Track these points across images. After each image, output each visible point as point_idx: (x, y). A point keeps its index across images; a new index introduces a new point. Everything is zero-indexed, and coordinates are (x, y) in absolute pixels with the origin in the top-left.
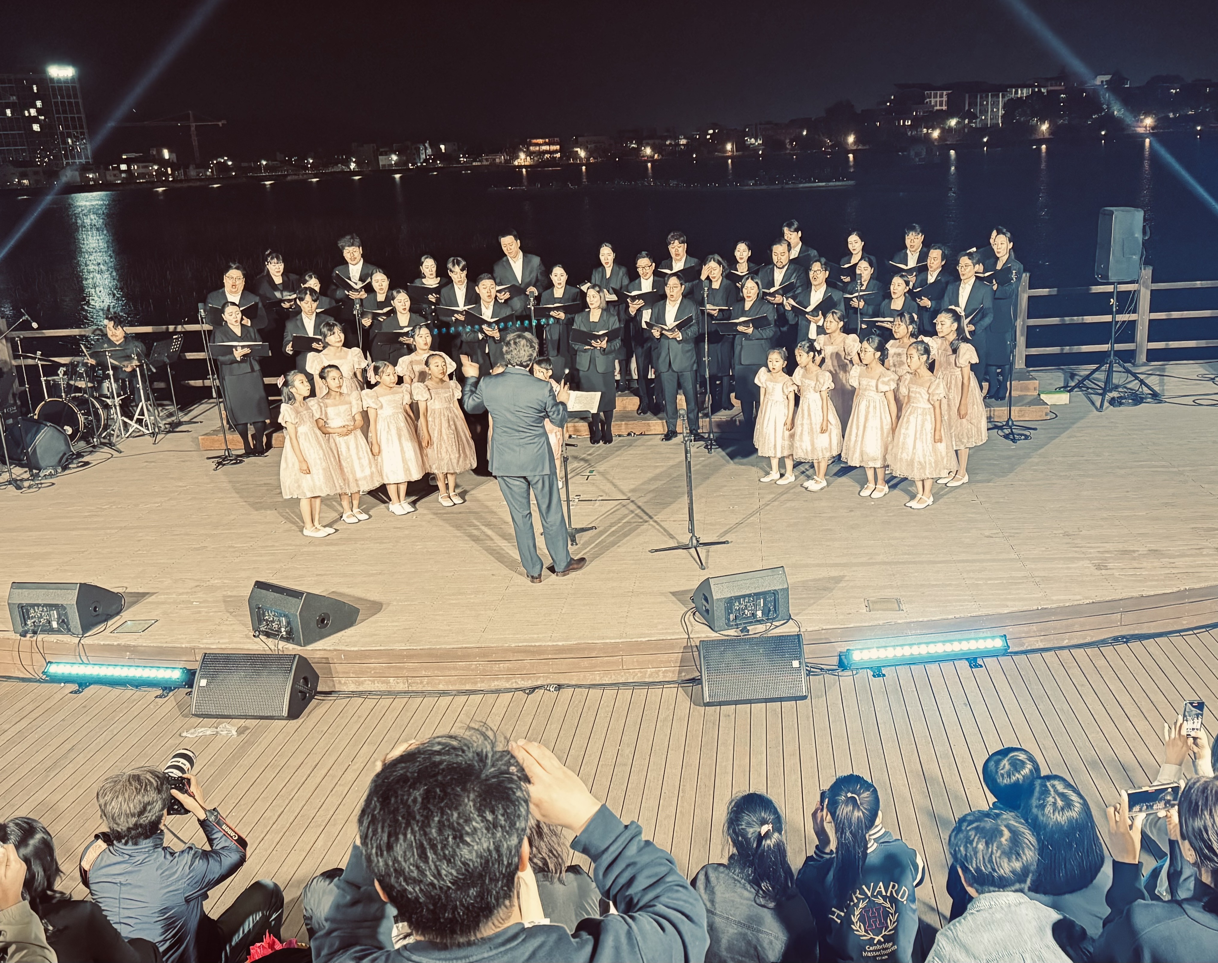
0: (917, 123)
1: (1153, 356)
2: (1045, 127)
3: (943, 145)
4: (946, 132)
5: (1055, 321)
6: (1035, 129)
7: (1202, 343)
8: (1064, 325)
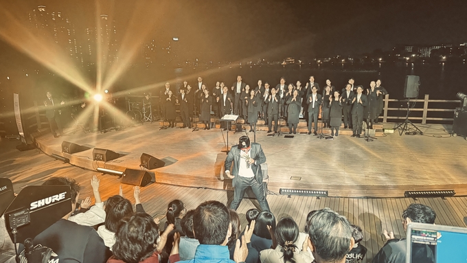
0: (401, 56)
1: (428, 122)
2: (444, 58)
3: (410, 62)
4: (411, 58)
5: (397, 109)
6: (441, 58)
7: (445, 119)
8: (399, 111)
